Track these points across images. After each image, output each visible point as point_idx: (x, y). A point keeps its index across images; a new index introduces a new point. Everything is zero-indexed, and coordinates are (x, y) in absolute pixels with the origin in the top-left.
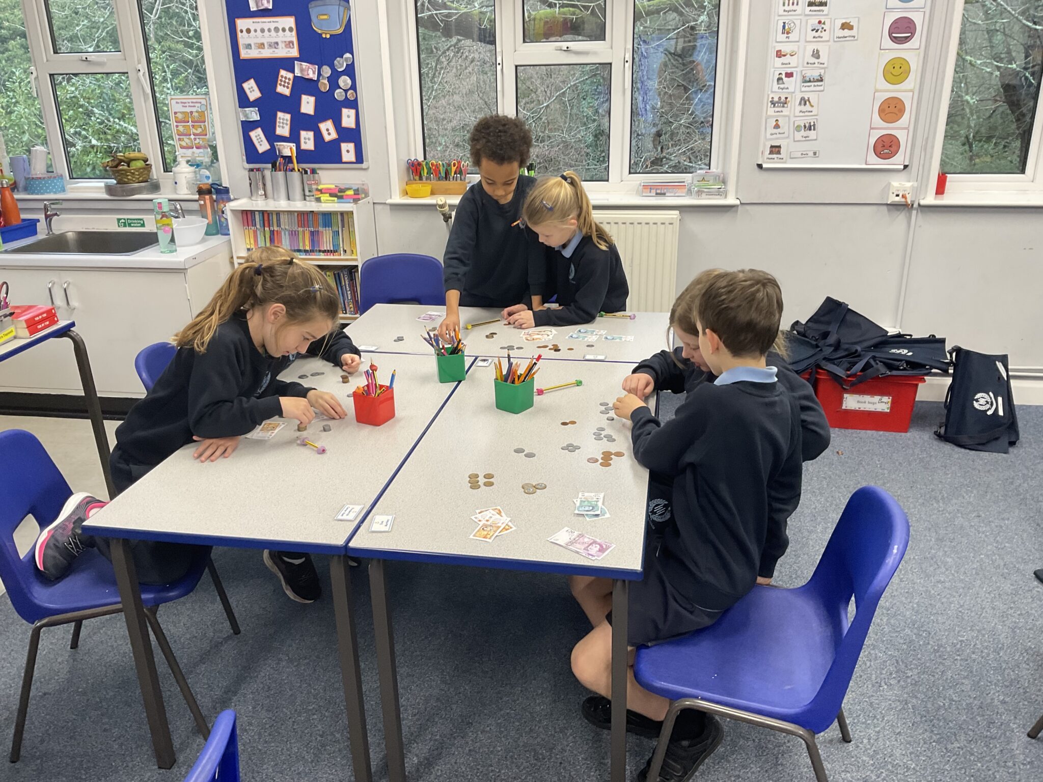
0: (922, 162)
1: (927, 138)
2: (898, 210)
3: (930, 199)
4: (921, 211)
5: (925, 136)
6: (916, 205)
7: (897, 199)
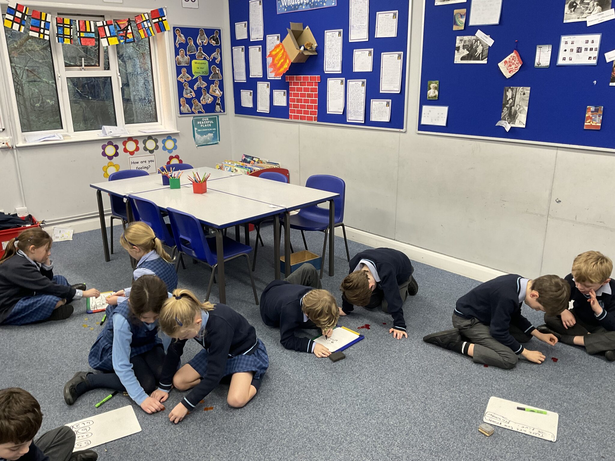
0: (11, 127)
1: (10, 116)
2: (6, 150)
3: (20, 144)
4: (18, 150)
5: (9, 114)
6: (14, 147)
7: (4, 145)
